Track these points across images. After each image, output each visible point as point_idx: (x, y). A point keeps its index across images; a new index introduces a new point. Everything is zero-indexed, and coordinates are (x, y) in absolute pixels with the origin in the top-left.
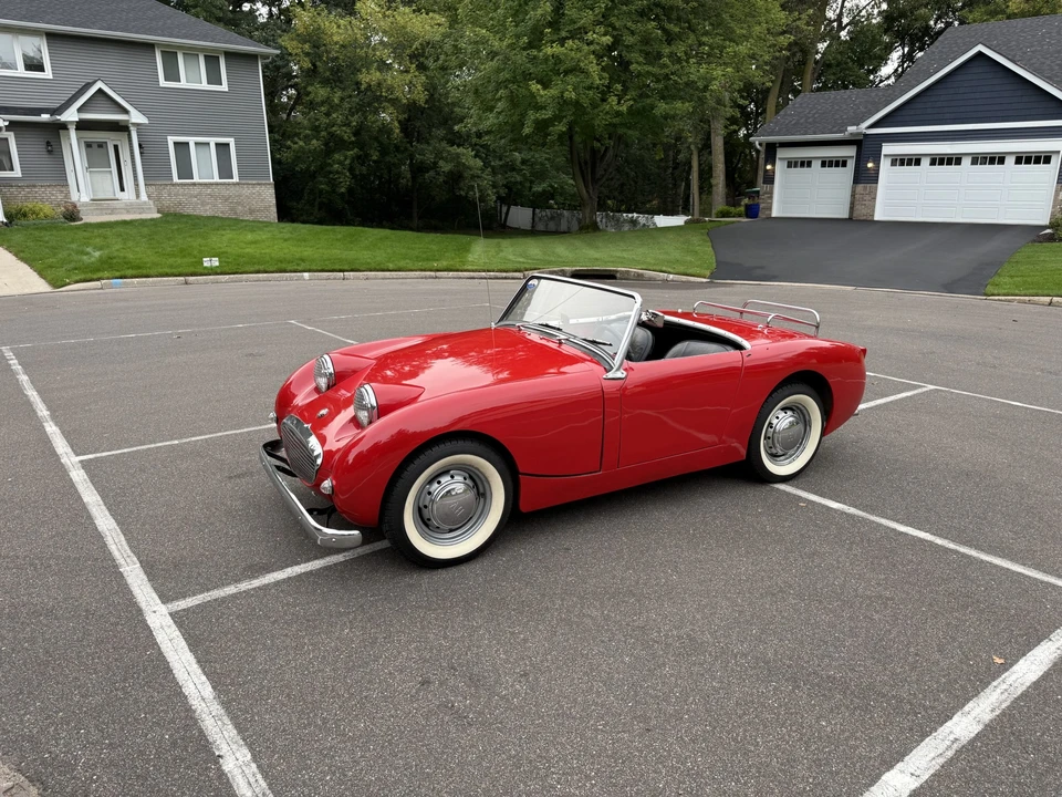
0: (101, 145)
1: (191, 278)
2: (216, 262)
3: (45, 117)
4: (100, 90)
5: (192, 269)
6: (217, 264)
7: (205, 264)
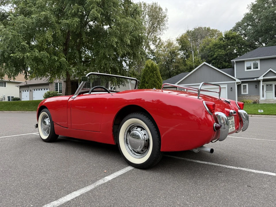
0: (271, 85)
1: (252, 115)
2: (262, 111)
3: (255, 79)
4: (270, 70)
5: (254, 113)
6: (263, 112)
7: (259, 112)
